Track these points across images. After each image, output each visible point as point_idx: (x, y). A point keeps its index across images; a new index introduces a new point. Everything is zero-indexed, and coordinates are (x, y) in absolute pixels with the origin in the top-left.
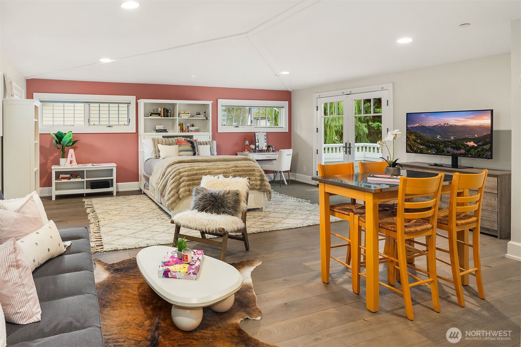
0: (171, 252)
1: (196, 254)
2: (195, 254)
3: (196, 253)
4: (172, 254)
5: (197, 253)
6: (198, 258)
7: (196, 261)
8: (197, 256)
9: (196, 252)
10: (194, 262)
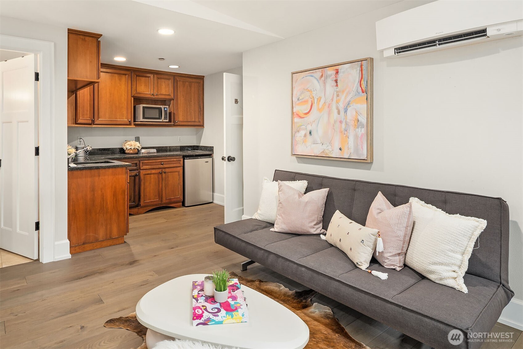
0: (241, 305)
1: (203, 308)
2: (205, 307)
3: (203, 310)
4: (238, 303)
5: (201, 309)
6: (197, 300)
7: (198, 296)
8: (200, 305)
9: (205, 311)
10: (200, 295)
